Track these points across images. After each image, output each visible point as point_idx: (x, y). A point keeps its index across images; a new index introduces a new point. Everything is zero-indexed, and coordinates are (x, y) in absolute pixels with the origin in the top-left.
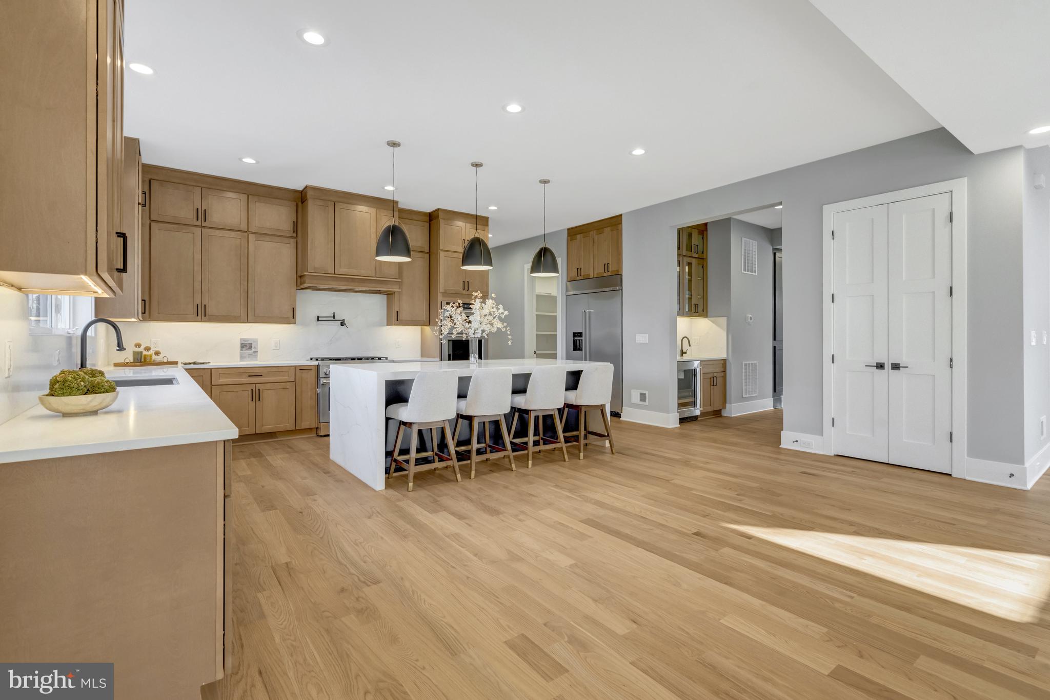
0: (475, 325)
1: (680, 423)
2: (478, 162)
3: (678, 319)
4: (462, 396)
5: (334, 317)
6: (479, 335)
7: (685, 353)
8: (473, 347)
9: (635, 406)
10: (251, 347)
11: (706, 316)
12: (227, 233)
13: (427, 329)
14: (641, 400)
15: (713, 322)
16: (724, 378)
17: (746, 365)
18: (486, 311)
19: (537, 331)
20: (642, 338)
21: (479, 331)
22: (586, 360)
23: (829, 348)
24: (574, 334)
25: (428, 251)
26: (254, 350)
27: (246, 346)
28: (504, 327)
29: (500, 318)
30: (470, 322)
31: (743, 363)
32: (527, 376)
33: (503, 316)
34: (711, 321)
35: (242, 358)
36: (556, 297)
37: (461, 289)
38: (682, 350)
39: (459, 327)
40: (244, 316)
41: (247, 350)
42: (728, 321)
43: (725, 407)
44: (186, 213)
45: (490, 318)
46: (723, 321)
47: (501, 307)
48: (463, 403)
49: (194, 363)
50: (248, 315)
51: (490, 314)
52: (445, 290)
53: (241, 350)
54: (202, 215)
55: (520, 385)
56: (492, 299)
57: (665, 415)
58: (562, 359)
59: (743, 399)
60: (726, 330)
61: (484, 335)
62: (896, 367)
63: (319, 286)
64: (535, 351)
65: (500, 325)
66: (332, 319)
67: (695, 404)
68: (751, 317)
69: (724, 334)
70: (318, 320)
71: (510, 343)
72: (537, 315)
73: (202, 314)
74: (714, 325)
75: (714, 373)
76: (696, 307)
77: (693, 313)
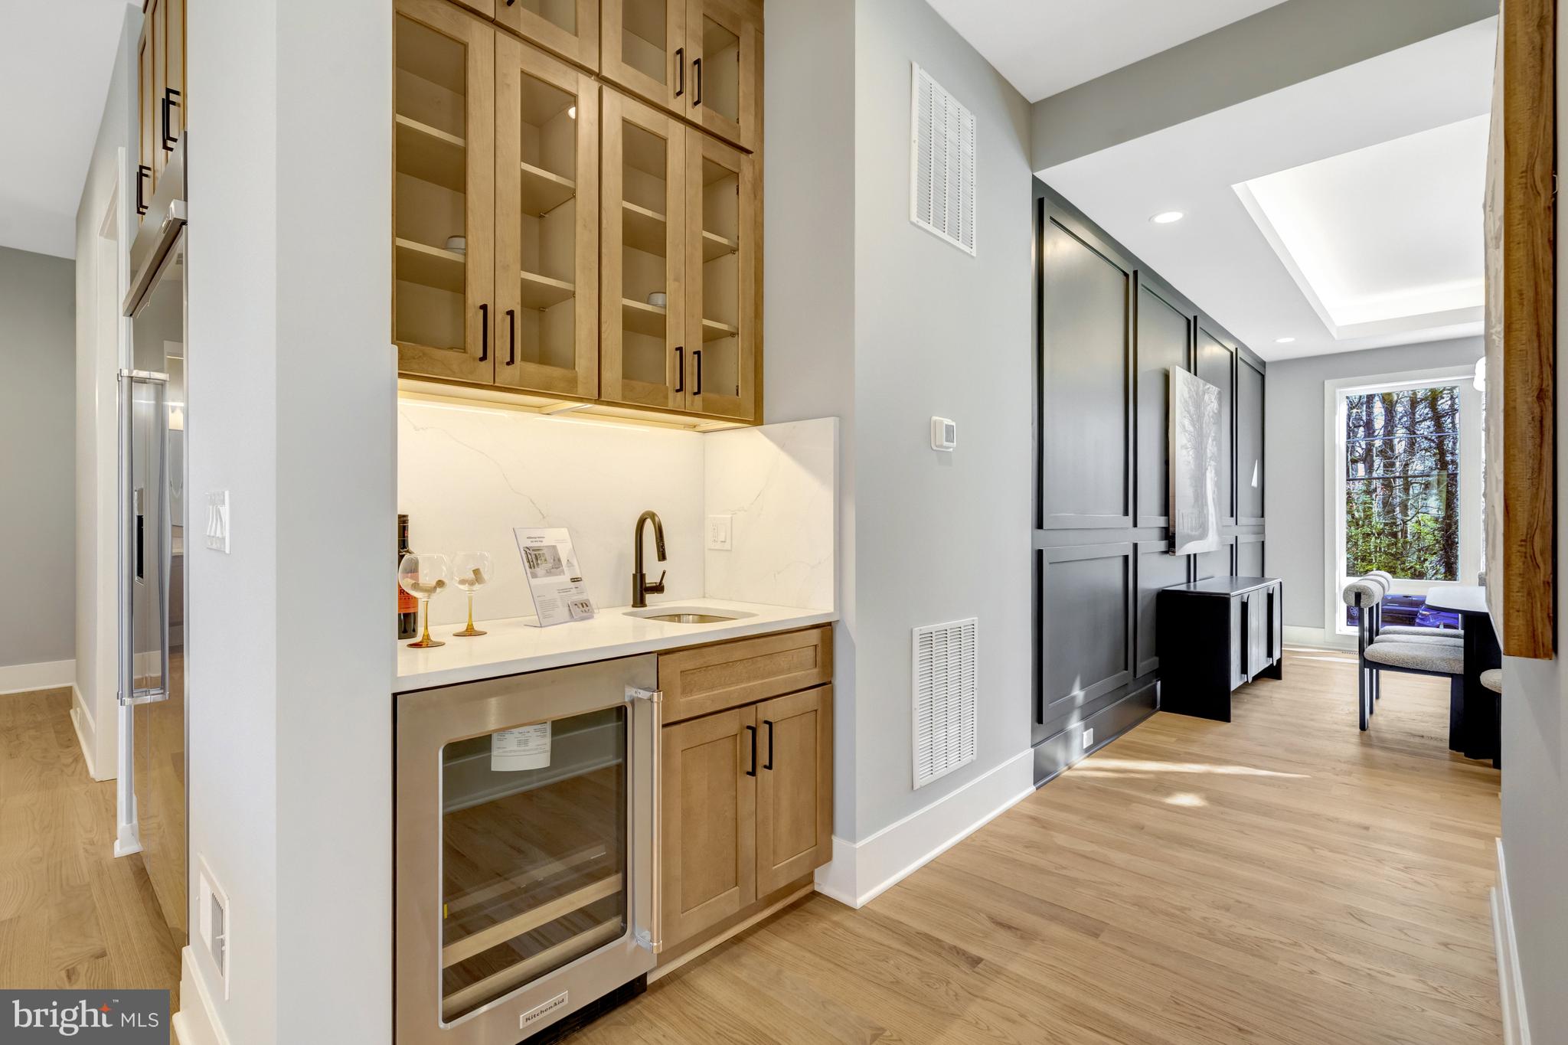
7: (659, 588)
11: (758, 420)
16: (824, 718)
17: (928, 639)
31: (916, 630)
34: (772, 440)
38: (639, 576)
42: (839, 435)
43: (824, 855)
59: (915, 795)
60: (831, 477)
68: (949, 430)
69: (823, 498)
74: (785, 459)
75: (759, 705)
76: (691, 362)
77: (671, 394)
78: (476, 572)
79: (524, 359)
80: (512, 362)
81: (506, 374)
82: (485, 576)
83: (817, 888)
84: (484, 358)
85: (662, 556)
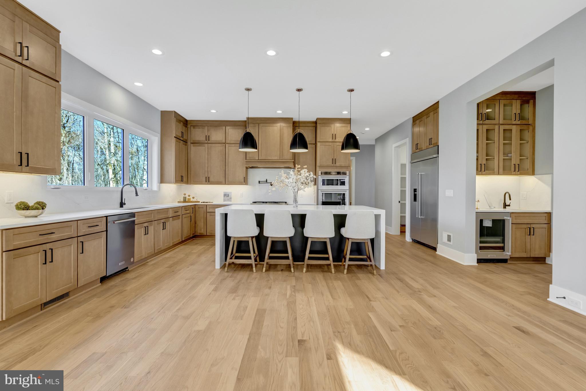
1: (478, 262)
2: (299, 88)
3: (476, 177)
5: (267, 181)
7: (509, 206)
9: (444, 244)
10: (228, 196)
11: (533, 173)
12: (217, 145)
14: (448, 240)
15: (539, 179)
16: (549, 229)
19: (401, 188)
20: (449, 193)
24: (414, 190)
25: (315, 143)
26: (230, 197)
27: (226, 195)
34: (537, 178)
35: (224, 200)
36: (406, 164)
37: (331, 163)
38: (505, 203)
40: (224, 182)
41: (227, 197)
44: (202, 138)
46: (549, 177)
49: (204, 202)
50: (226, 182)
52: (320, 164)
53: (224, 197)
54: (208, 138)
57: (463, 253)
60: (551, 186)
63: (259, 166)
64: (399, 201)
66: (266, 182)
67: (504, 249)
69: (549, 190)
70: (259, 183)
73: (208, 181)
74: (540, 182)
75: (531, 224)
76: (517, 166)
77: (513, 172)
78: (478, 200)
79: (486, 170)
80: (485, 171)
81: (484, 173)
82: (480, 201)
83: (546, 262)
84: (481, 171)
85: (510, 199)
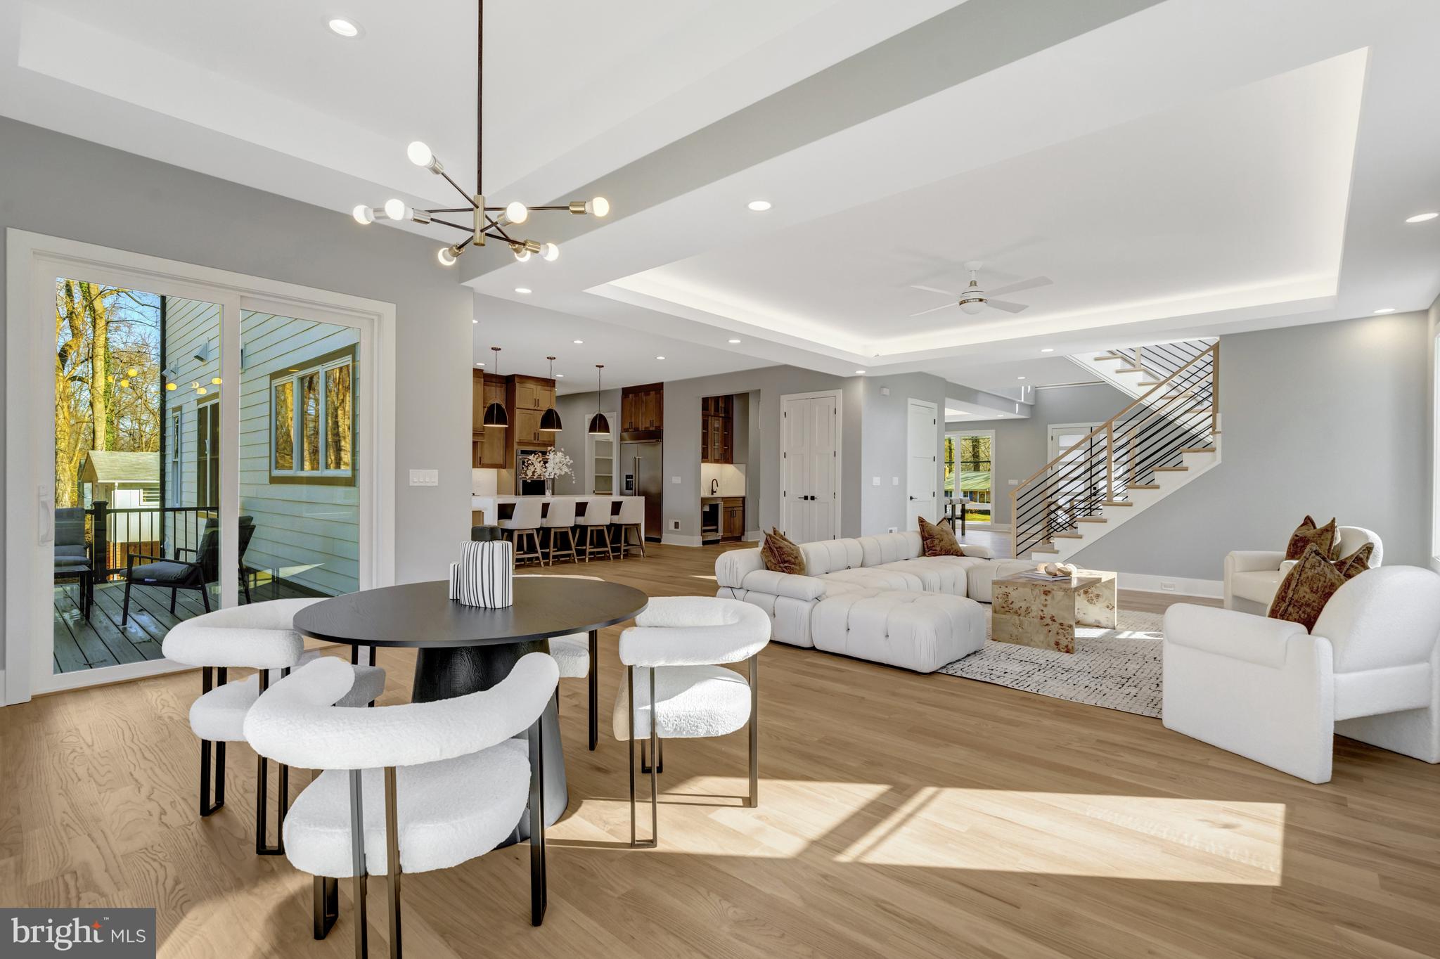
0: (550, 469)
1: (702, 544)
3: (702, 465)
4: (544, 515)
6: (552, 477)
7: (715, 492)
8: (549, 484)
9: (671, 532)
11: (732, 463)
13: (504, 471)
14: (675, 528)
15: (736, 468)
16: (743, 512)
18: (557, 460)
19: (596, 473)
20: (676, 480)
21: (553, 474)
22: (635, 495)
23: (783, 488)
24: (627, 476)
28: (571, 471)
29: (567, 465)
30: (546, 468)
32: (585, 504)
33: (569, 464)
34: (734, 467)
37: (533, 439)
38: (712, 490)
39: (539, 472)
42: (746, 466)
43: (743, 532)
45: (561, 465)
46: (743, 466)
47: (568, 457)
48: (544, 520)
51: (560, 462)
52: (520, 440)
55: (581, 509)
56: (562, 452)
57: (691, 537)
58: (617, 494)
60: (745, 474)
61: (556, 476)
62: (813, 498)
64: (593, 488)
65: (567, 470)
67: (716, 531)
69: (743, 477)
71: (574, 482)
72: (596, 459)
75: (734, 508)
